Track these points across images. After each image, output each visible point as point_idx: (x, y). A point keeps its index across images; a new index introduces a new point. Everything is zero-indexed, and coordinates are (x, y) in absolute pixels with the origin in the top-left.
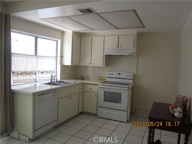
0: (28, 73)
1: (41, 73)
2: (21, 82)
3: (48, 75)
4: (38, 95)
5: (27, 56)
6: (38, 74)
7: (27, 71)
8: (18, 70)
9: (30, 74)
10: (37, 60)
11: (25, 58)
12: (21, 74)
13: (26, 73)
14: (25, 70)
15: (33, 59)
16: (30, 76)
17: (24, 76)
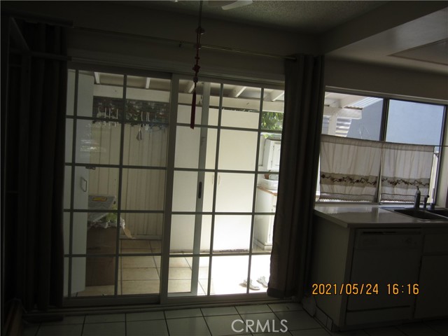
0: (358, 181)
1: (391, 183)
2: (339, 199)
3: (409, 190)
4: (364, 233)
5: (357, 143)
6: (382, 185)
7: (354, 175)
8: (334, 172)
9: (361, 184)
10: (382, 152)
11: (352, 147)
12: (340, 180)
13: (351, 179)
14: (351, 174)
15: (373, 148)
16: (361, 188)
17: (346, 185)
